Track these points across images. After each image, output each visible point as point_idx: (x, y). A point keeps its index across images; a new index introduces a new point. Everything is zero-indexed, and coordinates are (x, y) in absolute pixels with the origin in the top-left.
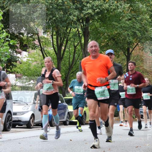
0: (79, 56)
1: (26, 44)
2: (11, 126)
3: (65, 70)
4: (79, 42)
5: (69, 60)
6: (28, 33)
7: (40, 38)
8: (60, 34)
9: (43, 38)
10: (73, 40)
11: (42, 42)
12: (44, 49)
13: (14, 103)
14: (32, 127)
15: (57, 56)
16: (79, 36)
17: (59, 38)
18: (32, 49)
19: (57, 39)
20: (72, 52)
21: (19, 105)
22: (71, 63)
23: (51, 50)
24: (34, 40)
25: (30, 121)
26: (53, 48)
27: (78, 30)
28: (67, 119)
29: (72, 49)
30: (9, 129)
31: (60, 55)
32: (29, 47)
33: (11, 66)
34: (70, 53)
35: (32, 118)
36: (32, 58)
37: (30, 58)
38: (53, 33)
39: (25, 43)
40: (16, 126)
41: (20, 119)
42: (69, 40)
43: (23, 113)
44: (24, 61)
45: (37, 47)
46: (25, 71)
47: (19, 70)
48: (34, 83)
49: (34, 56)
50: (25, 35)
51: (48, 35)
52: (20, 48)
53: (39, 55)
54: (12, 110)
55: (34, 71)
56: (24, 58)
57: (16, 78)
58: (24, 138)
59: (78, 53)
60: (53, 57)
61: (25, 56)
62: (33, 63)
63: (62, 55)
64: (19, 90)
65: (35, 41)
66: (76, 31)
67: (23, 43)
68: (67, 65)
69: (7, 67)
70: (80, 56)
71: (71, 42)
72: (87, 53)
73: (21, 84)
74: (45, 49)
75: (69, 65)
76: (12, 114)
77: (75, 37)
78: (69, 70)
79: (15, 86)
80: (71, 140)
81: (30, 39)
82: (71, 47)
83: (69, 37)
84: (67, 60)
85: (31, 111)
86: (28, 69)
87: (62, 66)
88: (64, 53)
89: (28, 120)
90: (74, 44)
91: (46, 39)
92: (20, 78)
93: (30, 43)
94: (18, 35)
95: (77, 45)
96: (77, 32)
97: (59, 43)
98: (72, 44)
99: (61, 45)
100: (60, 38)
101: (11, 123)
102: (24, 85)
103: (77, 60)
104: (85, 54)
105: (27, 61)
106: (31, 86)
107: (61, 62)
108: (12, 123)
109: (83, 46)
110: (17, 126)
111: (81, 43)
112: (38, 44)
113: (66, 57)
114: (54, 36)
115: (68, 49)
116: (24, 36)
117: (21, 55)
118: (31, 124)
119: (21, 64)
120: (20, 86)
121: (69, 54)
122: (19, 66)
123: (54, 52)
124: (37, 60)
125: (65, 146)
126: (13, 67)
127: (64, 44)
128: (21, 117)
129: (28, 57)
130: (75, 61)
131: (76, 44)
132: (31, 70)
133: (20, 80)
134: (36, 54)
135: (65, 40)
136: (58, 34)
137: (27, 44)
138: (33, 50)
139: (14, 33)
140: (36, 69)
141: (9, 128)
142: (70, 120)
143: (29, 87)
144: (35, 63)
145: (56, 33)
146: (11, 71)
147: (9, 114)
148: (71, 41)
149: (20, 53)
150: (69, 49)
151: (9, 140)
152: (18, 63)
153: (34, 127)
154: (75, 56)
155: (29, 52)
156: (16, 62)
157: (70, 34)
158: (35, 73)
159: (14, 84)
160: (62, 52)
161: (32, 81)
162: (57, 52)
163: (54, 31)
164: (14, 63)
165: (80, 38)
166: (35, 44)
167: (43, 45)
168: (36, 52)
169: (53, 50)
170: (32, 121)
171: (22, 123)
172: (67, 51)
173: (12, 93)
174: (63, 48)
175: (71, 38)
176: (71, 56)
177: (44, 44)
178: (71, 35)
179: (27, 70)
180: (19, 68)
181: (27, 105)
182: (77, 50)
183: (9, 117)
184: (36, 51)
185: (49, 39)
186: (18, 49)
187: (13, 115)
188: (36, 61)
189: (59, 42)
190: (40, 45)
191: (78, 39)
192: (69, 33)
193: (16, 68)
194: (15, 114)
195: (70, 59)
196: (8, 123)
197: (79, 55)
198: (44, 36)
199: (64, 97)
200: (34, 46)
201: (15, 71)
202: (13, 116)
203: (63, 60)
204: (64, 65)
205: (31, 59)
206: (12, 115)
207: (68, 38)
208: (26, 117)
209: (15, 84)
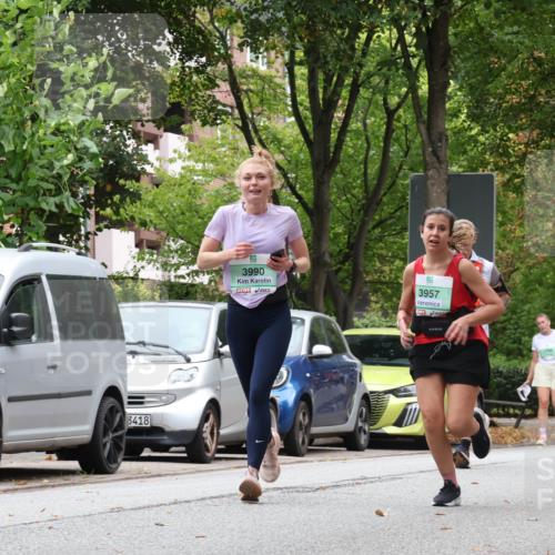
0: (406, 154)
1: (179, 103)
2: (122, 453)
3: (348, 216)
4: (407, 93)
5: (366, 168)
6: (187, 55)
7: (236, 74)
8: (325, 57)
9: (252, 77)
10: (382, 84)
11: (246, 92)
12: (257, 124)
13: (134, 353)
14: (209, 455)
15: (312, 153)
16: (407, 65)
17: (321, 76)
18: (204, 124)
19: (312, 79)
20: (377, 137)
21: (154, 362)
22: (373, 183)
23: (285, 126)
24: (212, 83)
25: (199, 430)
26: (293, 119)
27: (401, 39)
28: (360, 424)
29: (377, 121)
30: (114, 466)
31: (327, 149)
32: (193, 113)
33: (117, 198)
34: (367, 139)
35: (211, 416)
36: (204, 162)
37: (197, 162)
38: (292, 55)
39: (172, 98)
40: (142, 451)
41: (156, 423)
42: (363, 82)
43: (171, 397)
44: (170, 173)
45: (226, 113)
46: (174, 217)
47: (149, 214)
49: (214, 154)
50: (173, 61)
51: (269, 64)
52: (153, 121)
53: (235, 149)
54: (125, 382)
56: (171, 161)
57: (137, 246)
58: (175, 503)
59: (403, 138)
60: (296, 156)
61: (175, 151)
62: (208, 183)
63: (332, 149)
64: (153, 299)
65: (216, 89)
66: (394, 42)
68: (355, 192)
69: (101, 199)
70: (413, 152)
71: (374, 94)
72: (440, 141)
73: (160, 273)
74: (262, 122)
75: (366, 191)
76: (126, 400)
77: (389, 70)
78: (366, 214)
79: (135, 278)
80: (380, 514)
81: (195, 78)
82: (373, 114)
83: (365, 70)
84: (357, 171)
85: (202, 387)
86: (190, 210)
87: (333, 197)
88: (340, 141)
89: (194, 425)
90: (385, 100)
91: (262, 78)
92: (154, 246)
93: (193, 96)
95: (399, 106)
96: (399, 48)
97: (321, 96)
98: (377, 102)
99: (331, 105)
100: (325, 73)
101: (120, 437)
102: (173, 280)
103: (400, 168)
104: (432, 143)
105: (182, 177)
106: (202, 283)
107: (329, 178)
108: (125, 438)
109: (426, 109)
110: (147, 452)
111: (416, 98)
112: (231, 100)
113: (350, 156)
114: (296, 68)
115: (360, 125)
117: (157, 147)
118: (206, 445)
119: (157, 186)
120: (154, 281)
121: (366, 145)
122: (150, 198)
123: (301, 138)
125: (354, 539)
126: (122, 200)
127: (340, 102)
128: (162, 416)
129: (189, 157)
130: (390, 174)
131: (394, 101)
132: (201, 214)
133: (155, 256)
134: (223, 146)
135: (347, 82)
136: (314, 59)
137: (183, 103)
138: (207, 127)
141: (113, 459)
142: (375, 429)
143: (192, 285)
145: (306, 53)
146: (114, 218)
147: (111, 401)
148: (374, 88)
149: (153, 140)
150: (365, 125)
151: (112, 510)
152: (145, 183)
153: (217, 455)
154: (391, 155)
155: (191, 138)
156: (138, 180)
157: (368, 58)
159: (131, 275)
160: (334, 136)
162: (312, 136)
163: (298, 45)
164: (130, 185)
165: (412, 75)
166: (218, 102)
167: (251, 107)
168: (223, 138)
169: (296, 130)
170: (208, 431)
171: (166, 440)
172: (357, 132)
173: (121, 310)
174: (339, 114)
175: (370, 75)
176: (372, 152)
177: (256, 100)
178: (371, 64)
179: (183, 213)
180: (152, 205)
181: (188, 361)
182: (399, 128)
183: (112, 411)
184: (224, 131)
185: (278, 80)
186: (143, 125)
187: (129, 403)
188: (222, 175)
189: (321, 90)
190: (240, 106)
191: (405, 79)
192: (364, 54)
193: (138, 203)
194: (137, 400)
195: (370, 165)
196: (108, 440)
197: (408, 148)
198: (254, 65)
199: (344, 329)
200: (212, 109)
201: (133, 218)
202: (129, 410)
203: (338, 169)
204: (345, 189)
205: (199, 166)
206: (126, 405)
207: (357, 75)
208: (185, 414)
209: (137, 275)
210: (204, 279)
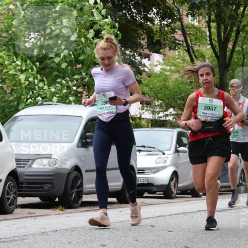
1: (159, 40)
6: (163, 19)
7: (185, 27)
8: (224, 18)
9: (191, 28)
11: (189, 34)
12: (194, 49)
13: (140, 151)
14: (173, 195)
15: (218, 61)
17: (223, 27)
18: (170, 50)
19: (218, 28)
21: (149, 155)
23: (206, 49)
24: (174, 31)
25: (169, 185)
26: (210, 46)
28: (241, 182)
31: (225, 60)
32: (165, 45)
34: (243, 55)
35: (174, 179)
36: (170, 66)
37: (167, 66)
38: (210, 18)
39: (156, 38)
40: (144, 194)
41: (150, 182)
42: (242, 30)
43: (157, 170)
44: (155, 71)
45: (180, 44)
46: (157, 91)
47: (146, 89)
48: (175, 112)
49: (174, 62)
50: (157, 21)
51: (199, 22)
52: (148, 48)
53: (184, 60)
54: (136, 164)
55: (175, 90)
56: (156, 66)
57: (141, 104)
58: (159, 217)
61: (157, 61)
62: (172, 75)
63: (228, 60)
64: (148, 127)
65: (176, 34)
67: (152, 38)
71: (246, 34)
73: (151, 115)
74: (196, 48)
76: (136, 171)
79: (140, 118)
81: (166, 29)
82: (246, 44)
83: (242, 24)
85: (170, 166)
86: (164, 87)
88: (231, 56)
89: (166, 182)
91: (196, 28)
92: (148, 104)
93: (165, 37)
94: (143, 22)
97: (222, 36)
99: (227, 40)
102: (157, 118)
105: (161, 73)
106: (169, 120)
107: (227, 73)
110: (146, 194)
112: (182, 38)
113: (236, 63)
114: (212, 23)
115: (240, 48)
116: (154, 24)
117: (149, 60)
118: (172, 191)
119: (150, 77)
120: (148, 119)
121: (243, 58)
122: (146, 82)
123: (213, 55)
124: (180, 69)
127: (231, 39)
128: (153, 178)
129: (164, 64)
132: (169, 89)
133: (149, 108)
134: (179, 59)
135: (234, 29)
136: (219, 19)
137: (161, 40)
138: (172, 51)
139: (136, 19)
140: (179, 88)
143: (165, 121)
144: (176, 76)
145: (216, 17)
148: (247, 32)
149: (148, 56)
150: (242, 48)
152: (144, 75)
153: (177, 196)
155: (165, 55)
156: (141, 74)
157: (244, 18)
158: (178, 95)
159: (138, 116)
160: (228, 54)
161: (171, 110)
162: (218, 54)
163: (212, 13)
164: (138, 77)
166: (176, 40)
167: (191, 41)
168: (179, 55)
169: (212, 50)
170: (173, 185)
171: (154, 189)
172: (239, 52)
173: (135, 133)
175: (245, 26)
176: (246, 61)
177: (193, 38)
178: (245, 21)
179: (161, 89)
180: (147, 85)
181: (164, 154)
184: (179, 52)
185: (203, 29)
186: (143, 50)
187: (138, 173)
188: (178, 72)
189: (222, 33)
190: (186, 41)
192: (242, 17)
193: (141, 85)
194: (142, 171)
198: (193, 23)
200: (174, 43)
202: (138, 176)
203: (230, 69)
205: (168, 68)
207: (239, 26)
208: (163, 177)
209: (141, 116)
210: (171, 118)
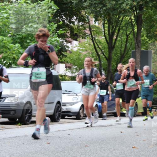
0: (131, 46)
1: (77, 33)
2: (61, 117)
3: (116, 60)
4: (132, 31)
5: (121, 49)
6: (79, 22)
7: (91, 26)
8: (112, 22)
9: (95, 27)
10: (126, 29)
11: (93, 31)
13: (64, 93)
14: (81, 118)
15: (108, 45)
16: (132, 24)
17: (111, 27)
19: (109, 27)
20: (124, 42)
21: (69, 95)
22: (123, 52)
23: (102, 39)
26: (104, 37)
27: (131, 18)
29: (124, 38)
30: (58, 120)
32: (80, 36)
33: (61, 56)
35: (82, 108)
38: (104, 22)
39: (75, 32)
40: (65, 117)
41: (69, 110)
42: (121, 28)
43: (72, 104)
44: (74, 50)
45: (88, 36)
46: (75, 61)
47: (69, 60)
49: (85, 45)
50: (76, 23)
51: (99, 24)
52: (71, 38)
53: (90, 44)
54: (61, 100)
56: (75, 47)
57: (66, 68)
59: (130, 42)
60: (104, 46)
61: (76, 45)
63: (113, 44)
64: (69, 80)
65: (86, 30)
67: (73, 32)
68: (118, 55)
70: (133, 45)
71: (124, 31)
72: (139, 42)
73: (71, 74)
74: (96, 38)
75: (121, 55)
76: (62, 104)
77: (127, 25)
78: (121, 60)
79: (65, 76)
80: (121, 132)
81: (81, 27)
82: (123, 36)
84: (119, 50)
85: (80, 101)
86: (78, 59)
87: (113, 56)
89: (78, 111)
90: (126, 33)
91: (97, 27)
92: (70, 68)
93: (80, 32)
94: (69, 23)
95: (130, 34)
96: (130, 20)
97: (111, 32)
98: (124, 33)
99: (113, 34)
101: (60, 113)
102: (74, 76)
103: (129, 49)
104: (137, 43)
105: (77, 51)
107: (112, 51)
108: (61, 113)
109: (136, 35)
110: (66, 117)
111: (134, 32)
112: (89, 33)
113: (117, 46)
114: (105, 25)
116: (74, 25)
117: (71, 44)
118: (81, 115)
119: (71, 53)
120: (69, 76)
121: (121, 43)
122: (69, 56)
123: (106, 42)
124: (87, 49)
125: (115, 138)
126: (63, 57)
127: (115, 33)
128: (70, 108)
129: (79, 46)
130: (127, 50)
131: (128, 33)
132: (81, 60)
133: (70, 70)
134: (87, 44)
135: (117, 28)
136: (110, 22)
138: (83, 39)
139: (65, 22)
141: (58, 119)
145: (108, 21)
146: (61, 61)
147: (58, 105)
149: (70, 42)
150: (121, 39)
151: (58, 131)
152: (68, 52)
153: (83, 118)
154: (127, 46)
155: (79, 42)
156: (66, 52)
159: (64, 74)
160: (114, 41)
162: (108, 41)
163: (106, 19)
165: (133, 26)
166: (86, 33)
167: (94, 34)
168: (87, 42)
169: (105, 39)
170: (81, 112)
171: (71, 114)
172: (119, 40)
174: (115, 37)
175: (123, 27)
176: (123, 45)
177: (95, 33)
178: (123, 24)
179: (77, 60)
180: (69, 58)
181: (77, 95)
182: (129, 39)
183: (59, 107)
184: (87, 40)
185: (101, 28)
186: (68, 39)
188: (86, 51)
189: (111, 30)
190: (91, 34)
191: (131, 28)
192: (122, 21)
193: (66, 57)
194: (64, 104)
195: (122, 48)
196: (57, 114)
197: (132, 44)
198: (95, 24)
199: (114, 88)
200: (85, 35)
201: (65, 61)
202: (62, 107)
203: (114, 49)
204: (116, 54)
205: (81, 48)
206: (62, 106)
207: (120, 26)
208: (76, 108)
